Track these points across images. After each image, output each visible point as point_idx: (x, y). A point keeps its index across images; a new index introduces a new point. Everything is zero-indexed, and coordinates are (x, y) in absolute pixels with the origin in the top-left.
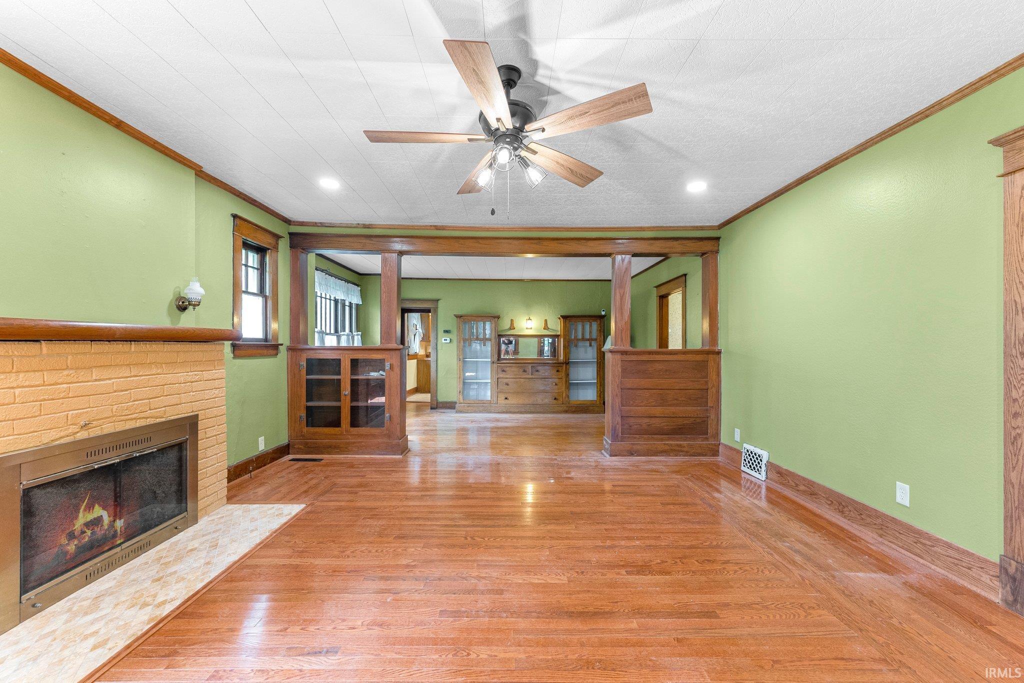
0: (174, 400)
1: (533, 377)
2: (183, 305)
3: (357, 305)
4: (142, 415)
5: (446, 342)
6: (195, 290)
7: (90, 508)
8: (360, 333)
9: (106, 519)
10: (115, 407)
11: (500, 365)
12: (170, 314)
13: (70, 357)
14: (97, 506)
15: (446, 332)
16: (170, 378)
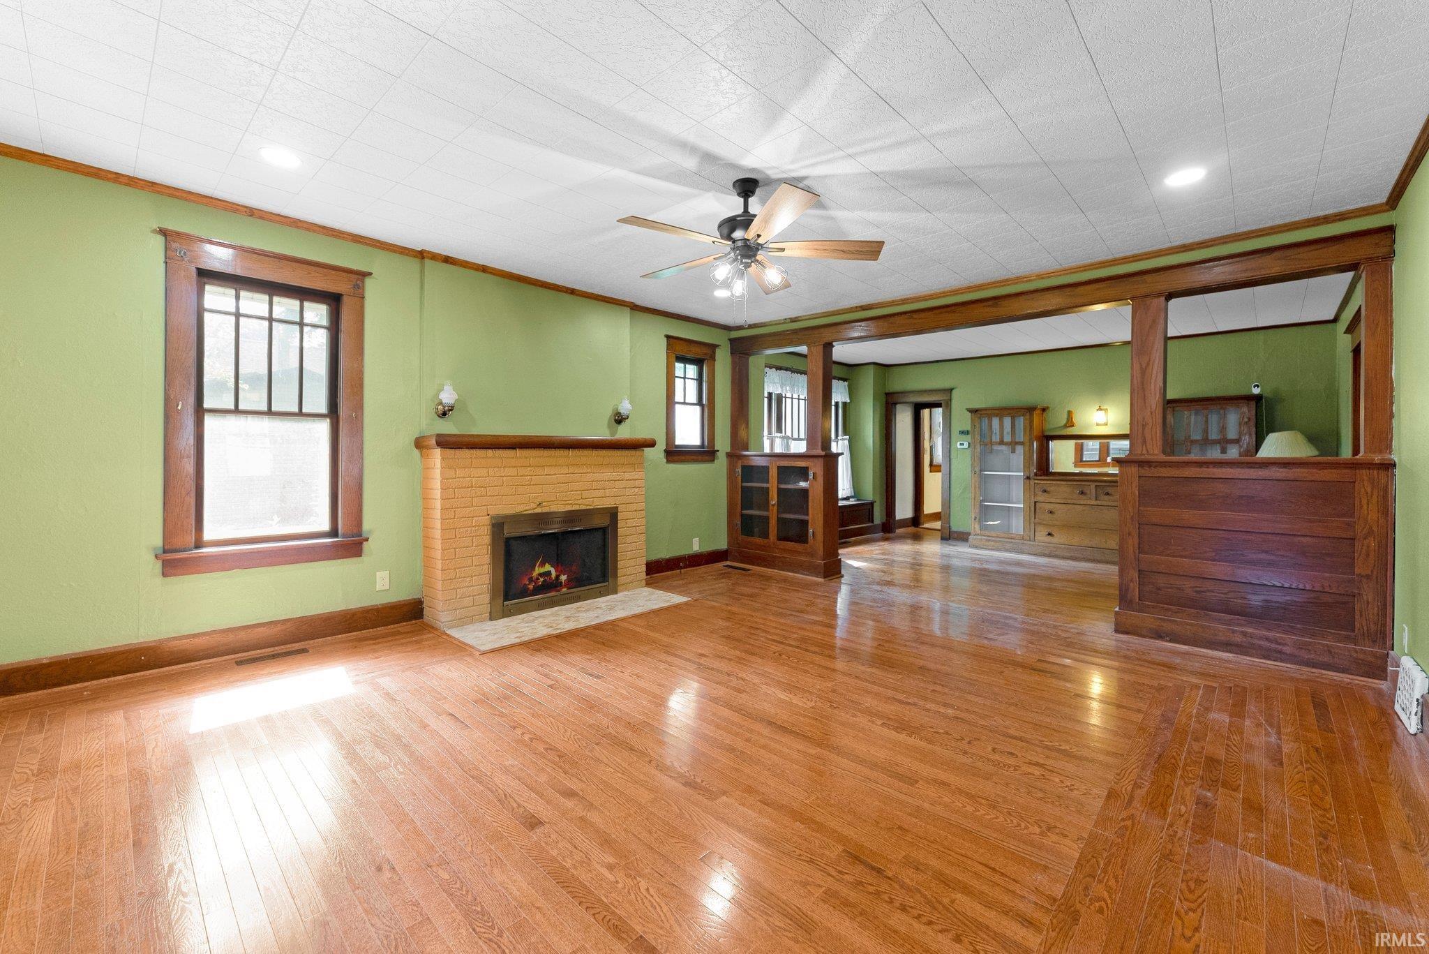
0: (600, 493)
1: (1099, 503)
2: (619, 419)
3: (845, 404)
4: (576, 502)
5: (962, 447)
6: (625, 407)
7: (542, 565)
8: (848, 437)
9: (554, 574)
10: (558, 494)
11: (1039, 482)
12: (609, 426)
13: (531, 459)
14: (547, 564)
15: (962, 433)
16: (597, 476)
